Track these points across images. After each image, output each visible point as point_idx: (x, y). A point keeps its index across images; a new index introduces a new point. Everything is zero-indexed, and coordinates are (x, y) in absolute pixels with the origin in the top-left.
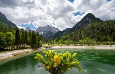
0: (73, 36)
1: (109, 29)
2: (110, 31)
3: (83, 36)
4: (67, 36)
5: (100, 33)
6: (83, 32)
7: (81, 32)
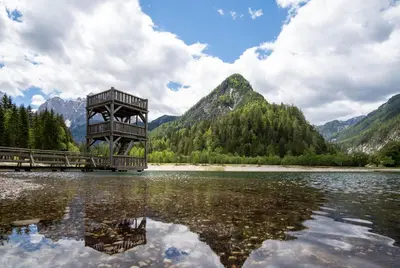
0: (181, 142)
1: (276, 129)
2: (277, 132)
3: (208, 143)
4: (163, 141)
5: (254, 137)
6: (209, 132)
7: (203, 132)
